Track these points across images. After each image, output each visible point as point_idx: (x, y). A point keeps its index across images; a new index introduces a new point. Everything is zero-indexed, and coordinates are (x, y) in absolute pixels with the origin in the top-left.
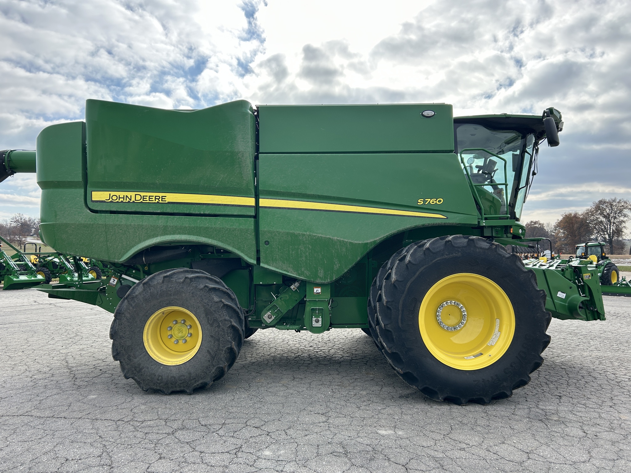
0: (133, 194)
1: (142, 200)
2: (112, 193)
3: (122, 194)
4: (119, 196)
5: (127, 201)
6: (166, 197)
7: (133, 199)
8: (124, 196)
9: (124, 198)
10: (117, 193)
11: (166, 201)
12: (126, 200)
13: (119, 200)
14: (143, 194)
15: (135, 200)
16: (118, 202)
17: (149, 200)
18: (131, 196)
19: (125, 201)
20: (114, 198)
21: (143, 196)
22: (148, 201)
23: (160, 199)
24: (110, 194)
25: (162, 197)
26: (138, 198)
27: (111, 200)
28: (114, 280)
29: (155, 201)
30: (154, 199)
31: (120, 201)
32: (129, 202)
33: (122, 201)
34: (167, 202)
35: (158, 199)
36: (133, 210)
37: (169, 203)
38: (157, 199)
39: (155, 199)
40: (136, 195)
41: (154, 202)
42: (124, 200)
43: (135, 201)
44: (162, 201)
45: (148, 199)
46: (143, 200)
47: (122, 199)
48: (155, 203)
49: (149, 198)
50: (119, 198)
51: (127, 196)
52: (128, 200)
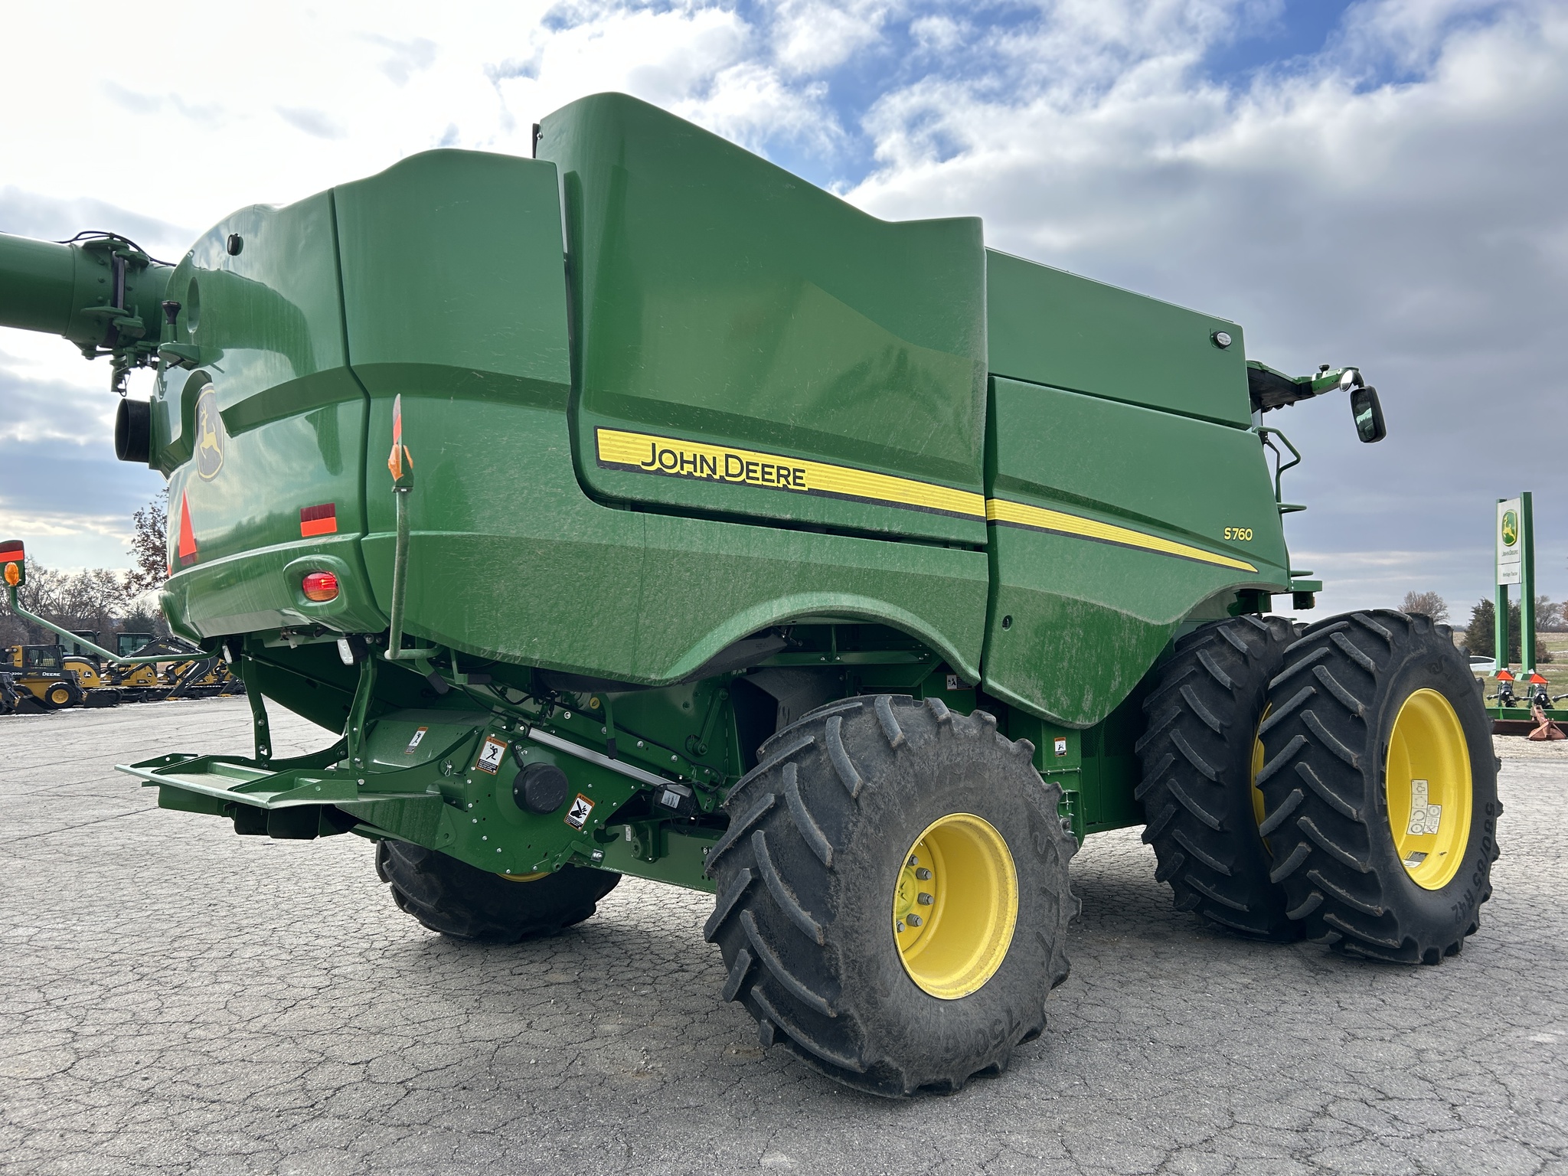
0: (720, 452)
1: (744, 476)
2: (663, 443)
3: (690, 449)
4: (682, 454)
5: (704, 475)
6: (803, 471)
7: (721, 471)
8: (695, 456)
9: (694, 463)
10: (677, 446)
11: (804, 485)
12: (702, 472)
13: (682, 469)
14: (747, 456)
15: (727, 474)
16: (678, 475)
17: (764, 479)
18: (714, 458)
19: (698, 474)
20: (668, 459)
21: (748, 464)
22: (760, 482)
23: (791, 479)
24: (654, 445)
25: (795, 470)
26: (735, 467)
27: (657, 465)
28: (495, 751)
29: (778, 482)
30: (774, 477)
31: (684, 473)
32: (709, 478)
33: (690, 473)
34: (806, 489)
35: (786, 477)
36: (723, 506)
37: (812, 492)
38: (783, 476)
39: (779, 475)
40: (727, 456)
41: (775, 484)
42: (695, 471)
43: (727, 478)
44: (795, 484)
45: (759, 475)
46: (748, 477)
47: (688, 468)
48: (777, 488)
49: (764, 473)
50: (683, 462)
51: (702, 458)
52: (707, 471)
